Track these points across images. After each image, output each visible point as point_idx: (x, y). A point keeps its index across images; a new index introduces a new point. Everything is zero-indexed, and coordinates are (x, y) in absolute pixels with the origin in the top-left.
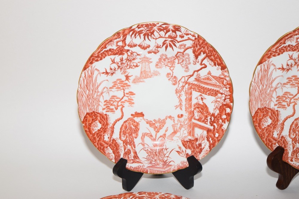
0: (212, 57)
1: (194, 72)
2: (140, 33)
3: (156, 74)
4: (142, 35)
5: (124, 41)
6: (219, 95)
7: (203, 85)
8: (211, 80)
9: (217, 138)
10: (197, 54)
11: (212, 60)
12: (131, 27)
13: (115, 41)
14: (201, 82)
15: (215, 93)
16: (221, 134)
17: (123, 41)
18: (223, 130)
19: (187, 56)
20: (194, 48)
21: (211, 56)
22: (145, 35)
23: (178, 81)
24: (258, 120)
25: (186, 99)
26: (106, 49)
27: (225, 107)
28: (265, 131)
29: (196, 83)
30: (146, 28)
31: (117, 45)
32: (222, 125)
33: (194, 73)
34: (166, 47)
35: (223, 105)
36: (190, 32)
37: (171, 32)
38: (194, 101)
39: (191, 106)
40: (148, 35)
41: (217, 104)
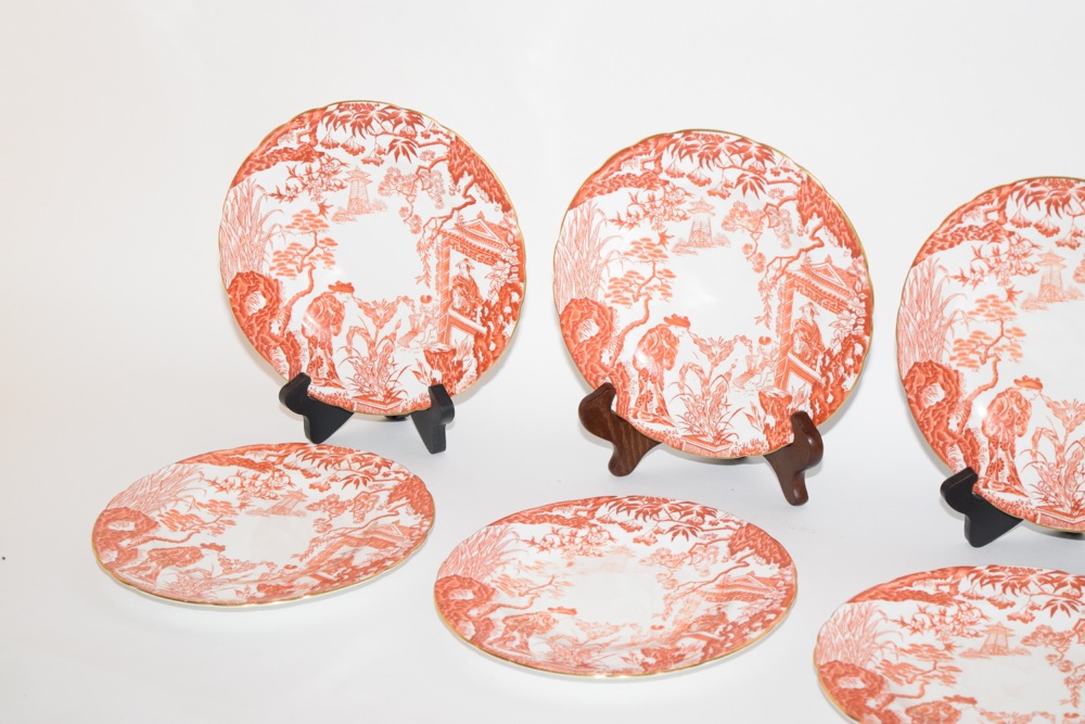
0: (485, 183)
1: (454, 209)
2: (344, 120)
3: (379, 207)
4: (348, 125)
5: (313, 133)
6: (500, 263)
7: (470, 240)
8: (483, 231)
9: (493, 352)
10: (457, 173)
11: (484, 189)
12: (325, 108)
13: (295, 132)
14: (466, 232)
15: (492, 259)
16: (500, 346)
17: (310, 134)
18: (504, 337)
19: (436, 177)
20: (450, 160)
21: (482, 180)
22: (353, 125)
23: (422, 226)
24: (571, 323)
25: (438, 265)
26: (277, 148)
27: (509, 289)
28: (585, 347)
29: (457, 233)
30: (355, 112)
31: (299, 142)
32: (503, 327)
33: (453, 212)
34: (397, 154)
35: (507, 285)
36: (440, 129)
37: (404, 124)
38: (454, 272)
39: (447, 280)
40: (360, 127)
41: (494, 282)
